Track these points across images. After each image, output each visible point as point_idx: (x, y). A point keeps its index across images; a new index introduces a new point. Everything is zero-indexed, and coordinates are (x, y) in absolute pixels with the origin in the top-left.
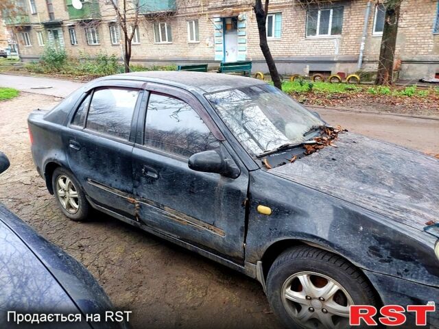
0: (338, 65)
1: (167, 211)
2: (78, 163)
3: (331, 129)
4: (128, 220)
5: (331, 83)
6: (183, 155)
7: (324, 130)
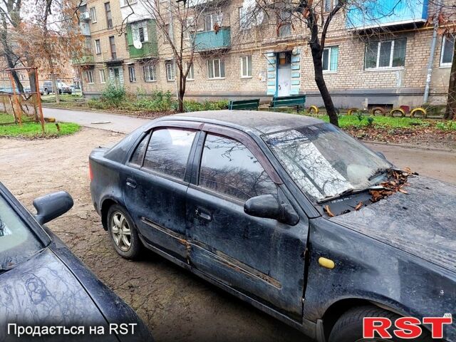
0: (400, 98)
1: (219, 255)
2: (133, 201)
3: (399, 172)
4: (178, 262)
5: (393, 117)
6: (238, 197)
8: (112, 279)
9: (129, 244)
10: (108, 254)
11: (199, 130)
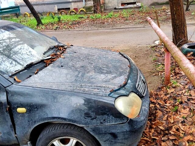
0: (73, 4)
5: (71, 15)
7: (57, 48)
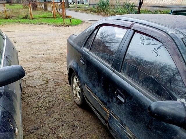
1: (127, 131)
2: (82, 72)
4: (102, 120)
8: (65, 117)
9: (80, 97)
10: (69, 100)
11: (130, 28)
